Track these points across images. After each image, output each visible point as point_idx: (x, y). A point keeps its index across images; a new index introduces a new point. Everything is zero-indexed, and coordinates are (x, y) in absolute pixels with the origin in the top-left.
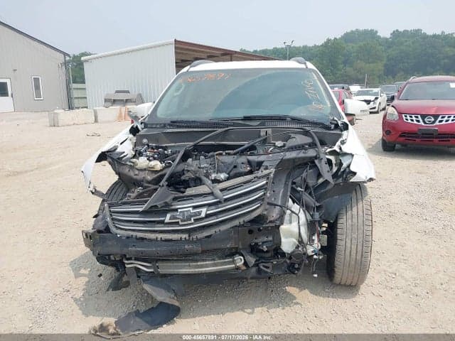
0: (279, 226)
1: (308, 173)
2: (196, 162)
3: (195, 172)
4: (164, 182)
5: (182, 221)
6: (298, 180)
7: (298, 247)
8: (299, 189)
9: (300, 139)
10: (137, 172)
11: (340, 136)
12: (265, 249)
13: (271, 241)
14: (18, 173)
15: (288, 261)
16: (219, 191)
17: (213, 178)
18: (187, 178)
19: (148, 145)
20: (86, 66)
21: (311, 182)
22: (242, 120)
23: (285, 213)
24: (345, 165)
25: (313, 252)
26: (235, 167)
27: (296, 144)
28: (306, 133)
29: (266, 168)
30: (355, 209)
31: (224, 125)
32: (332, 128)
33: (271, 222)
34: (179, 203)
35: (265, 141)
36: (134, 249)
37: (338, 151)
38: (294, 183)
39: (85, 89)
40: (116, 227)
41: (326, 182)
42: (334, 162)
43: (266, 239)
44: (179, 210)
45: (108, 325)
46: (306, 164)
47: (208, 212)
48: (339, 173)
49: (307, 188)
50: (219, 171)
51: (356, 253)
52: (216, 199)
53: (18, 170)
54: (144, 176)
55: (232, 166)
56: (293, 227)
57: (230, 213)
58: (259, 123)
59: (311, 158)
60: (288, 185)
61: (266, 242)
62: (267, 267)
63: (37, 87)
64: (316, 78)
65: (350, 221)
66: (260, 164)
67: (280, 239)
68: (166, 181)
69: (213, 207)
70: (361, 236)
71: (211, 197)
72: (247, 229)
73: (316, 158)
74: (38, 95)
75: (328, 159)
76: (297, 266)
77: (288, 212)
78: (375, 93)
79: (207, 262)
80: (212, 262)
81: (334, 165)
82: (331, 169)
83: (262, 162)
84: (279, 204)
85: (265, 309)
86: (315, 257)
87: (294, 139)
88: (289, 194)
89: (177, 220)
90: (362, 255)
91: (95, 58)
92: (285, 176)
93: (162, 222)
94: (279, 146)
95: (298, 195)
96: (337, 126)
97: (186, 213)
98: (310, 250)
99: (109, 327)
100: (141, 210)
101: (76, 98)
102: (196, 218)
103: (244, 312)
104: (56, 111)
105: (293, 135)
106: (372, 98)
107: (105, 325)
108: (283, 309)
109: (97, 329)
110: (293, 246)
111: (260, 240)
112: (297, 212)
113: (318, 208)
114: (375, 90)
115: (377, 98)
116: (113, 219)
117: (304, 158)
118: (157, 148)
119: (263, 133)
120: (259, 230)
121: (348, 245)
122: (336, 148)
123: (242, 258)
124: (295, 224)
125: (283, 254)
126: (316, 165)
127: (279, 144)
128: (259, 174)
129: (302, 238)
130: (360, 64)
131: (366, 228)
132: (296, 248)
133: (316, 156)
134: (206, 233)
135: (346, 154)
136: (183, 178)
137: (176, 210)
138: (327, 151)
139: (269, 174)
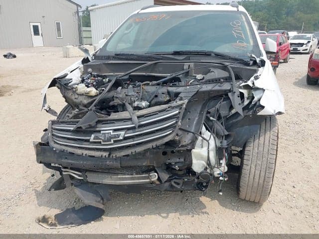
0: (191, 150)
1: (221, 105)
2: (125, 90)
3: (122, 99)
4: (92, 107)
5: (103, 142)
6: (212, 110)
7: (206, 169)
8: (211, 118)
9: (218, 73)
10: (77, 96)
11: (256, 71)
12: (178, 169)
13: (182, 162)
14: (31, 90)
15: (196, 180)
16: (136, 118)
17: (136, 105)
18: (116, 104)
19: (91, 74)
20: (92, 14)
21: (224, 113)
22: (172, 54)
23: (197, 139)
24: (256, 99)
25: (219, 174)
26: (156, 96)
27: (214, 77)
28: (225, 68)
29: (181, 99)
30: (262, 138)
31: (155, 59)
32: (251, 64)
33: (183, 146)
34: (103, 125)
35: (187, 74)
36: (66, 161)
37: (251, 85)
38: (208, 113)
39: (90, 31)
40: (54, 141)
41: (237, 114)
42: (246, 95)
43: (178, 160)
44: (102, 132)
45: (49, 218)
46: (221, 96)
47: (126, 136)
48: (250, 106)
49: (219, 118)
50: (142, 99)
51: (259, 178)
52: (133, 124)
53: (32, 88)
54: (81, 100)
55: (154, 95)
56: (203, 152)
57: (145, 137)
58: (184, 58)
59: (226, 91)
60: (203, 114)
61: (178, 162)
62: (178, 184)
63: (59, 29)
64: (244, 19)
65: (256, 149)
66: (177, 95)
67: (192, 161)
68: (95, 106)
69: (131, 131)
70: (265, 163)
71: (130, 122)
72: (161, 151)
73: (230, 91)
74: (59, 35)
75: (240, 92)
76: (204, 184)
77: (200, 138)
78: (308, 37)
79: (126, 176)
80: (131, 176)
81: (245, 99)
82: (243, 102)
83: (179, 93)
84: (193, 131)
85: (177, 214)
86: (221, 178)
87: (213, 73)
88: (203, 122)
89: (99, 141)
90: (264, 179)
91: (97, 8)
92: (200, 107)
93: (88, 141)
94: (199, 79)
95: (211, 123)
96: (255, 63)
97: (106, 135)
98: (217, 172)
99: (49, 219)
100: (72, 129)
101: (84, 37)
102: (115, 139)
103: (160, 215)
104: (67, 46)
105: (212, 69)
106: (305, 42)
107: (46, 217)
108: (193, 216)
109: (41, 220)
110: (202, 167)
111: (173, 161)
112: (208, 139)
113: (227, 137)
114: (308, 35)
115: (309, 42)
116: (53, 135)
117: (218, 91)
118: (98, 76)
119: (186, 67)
120: (173, 152)
121: (253, 170)
122: (250, 83)
123: (156, 174)
124: (205, 149)
125: (194, 173)
126: (229, 98)
127: (199, 77)
128: (174, 104)
129: (210, 162)
130: (299, 15)
131: (270, 156)
132: (205, 169)
133: (231, 89)
134: (123, 153)
135: (258, 89)
136: (111, 103)
137: (99, 131)
138: (241, 85)
139: (182, 105)
